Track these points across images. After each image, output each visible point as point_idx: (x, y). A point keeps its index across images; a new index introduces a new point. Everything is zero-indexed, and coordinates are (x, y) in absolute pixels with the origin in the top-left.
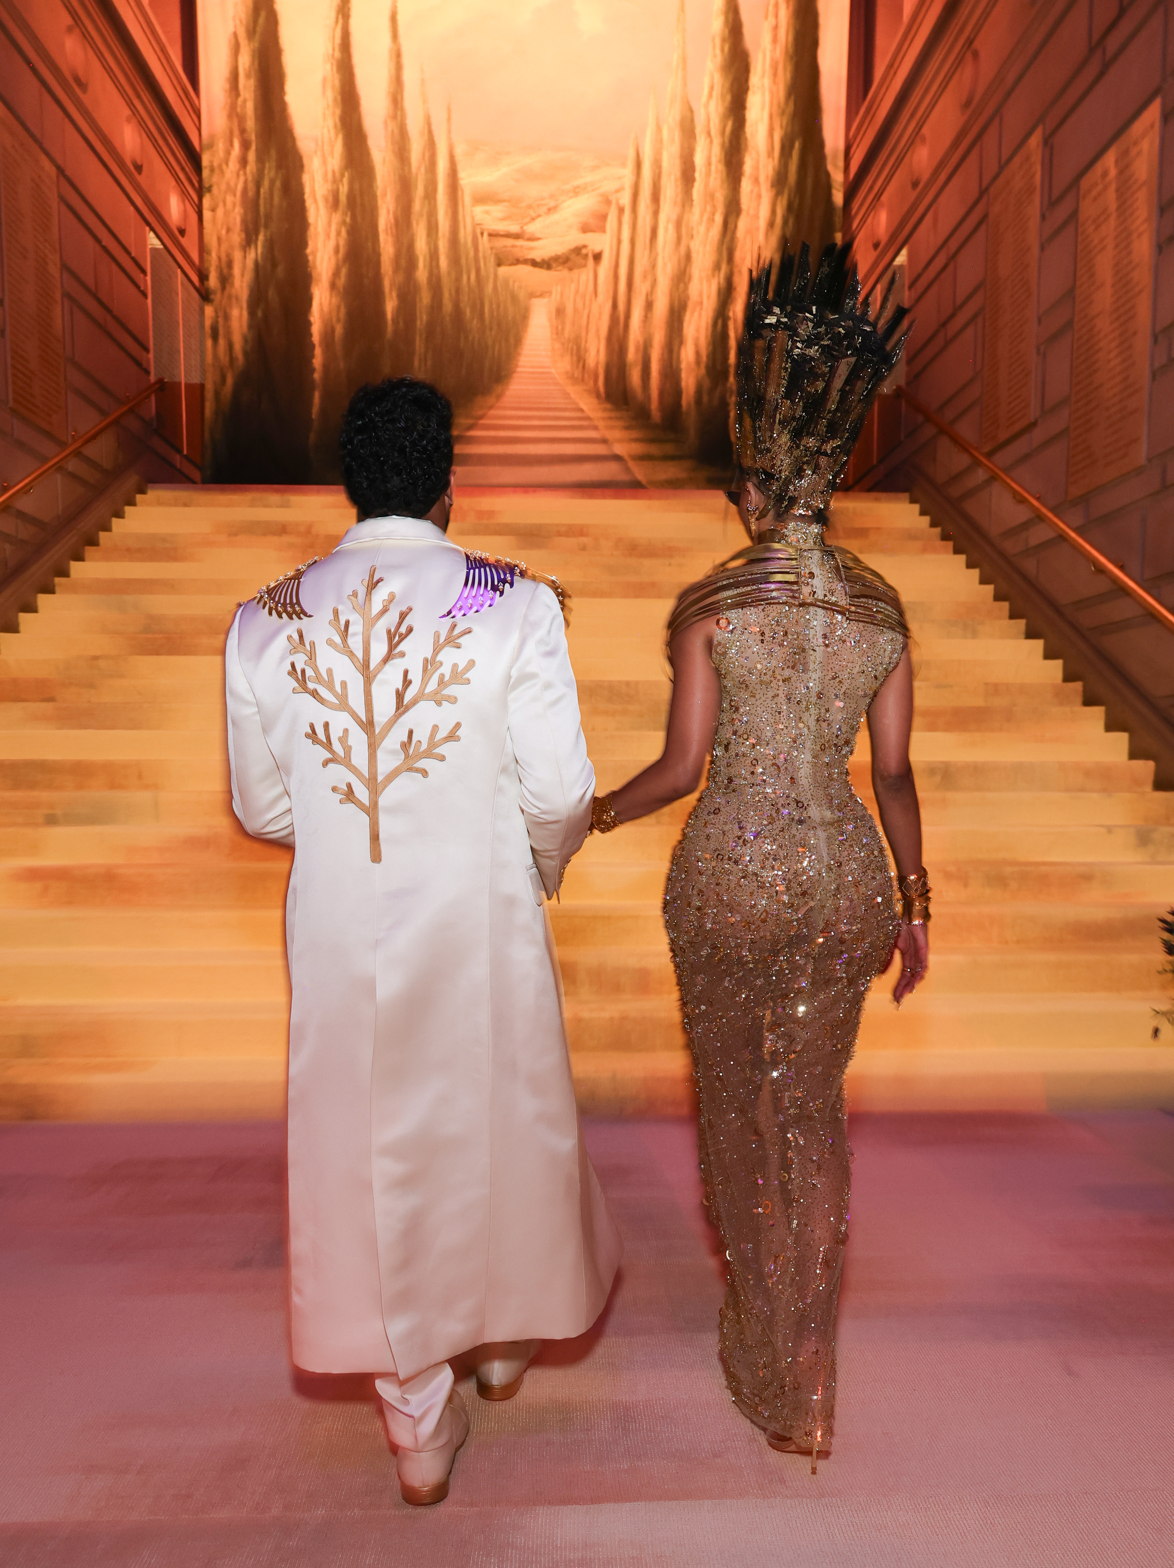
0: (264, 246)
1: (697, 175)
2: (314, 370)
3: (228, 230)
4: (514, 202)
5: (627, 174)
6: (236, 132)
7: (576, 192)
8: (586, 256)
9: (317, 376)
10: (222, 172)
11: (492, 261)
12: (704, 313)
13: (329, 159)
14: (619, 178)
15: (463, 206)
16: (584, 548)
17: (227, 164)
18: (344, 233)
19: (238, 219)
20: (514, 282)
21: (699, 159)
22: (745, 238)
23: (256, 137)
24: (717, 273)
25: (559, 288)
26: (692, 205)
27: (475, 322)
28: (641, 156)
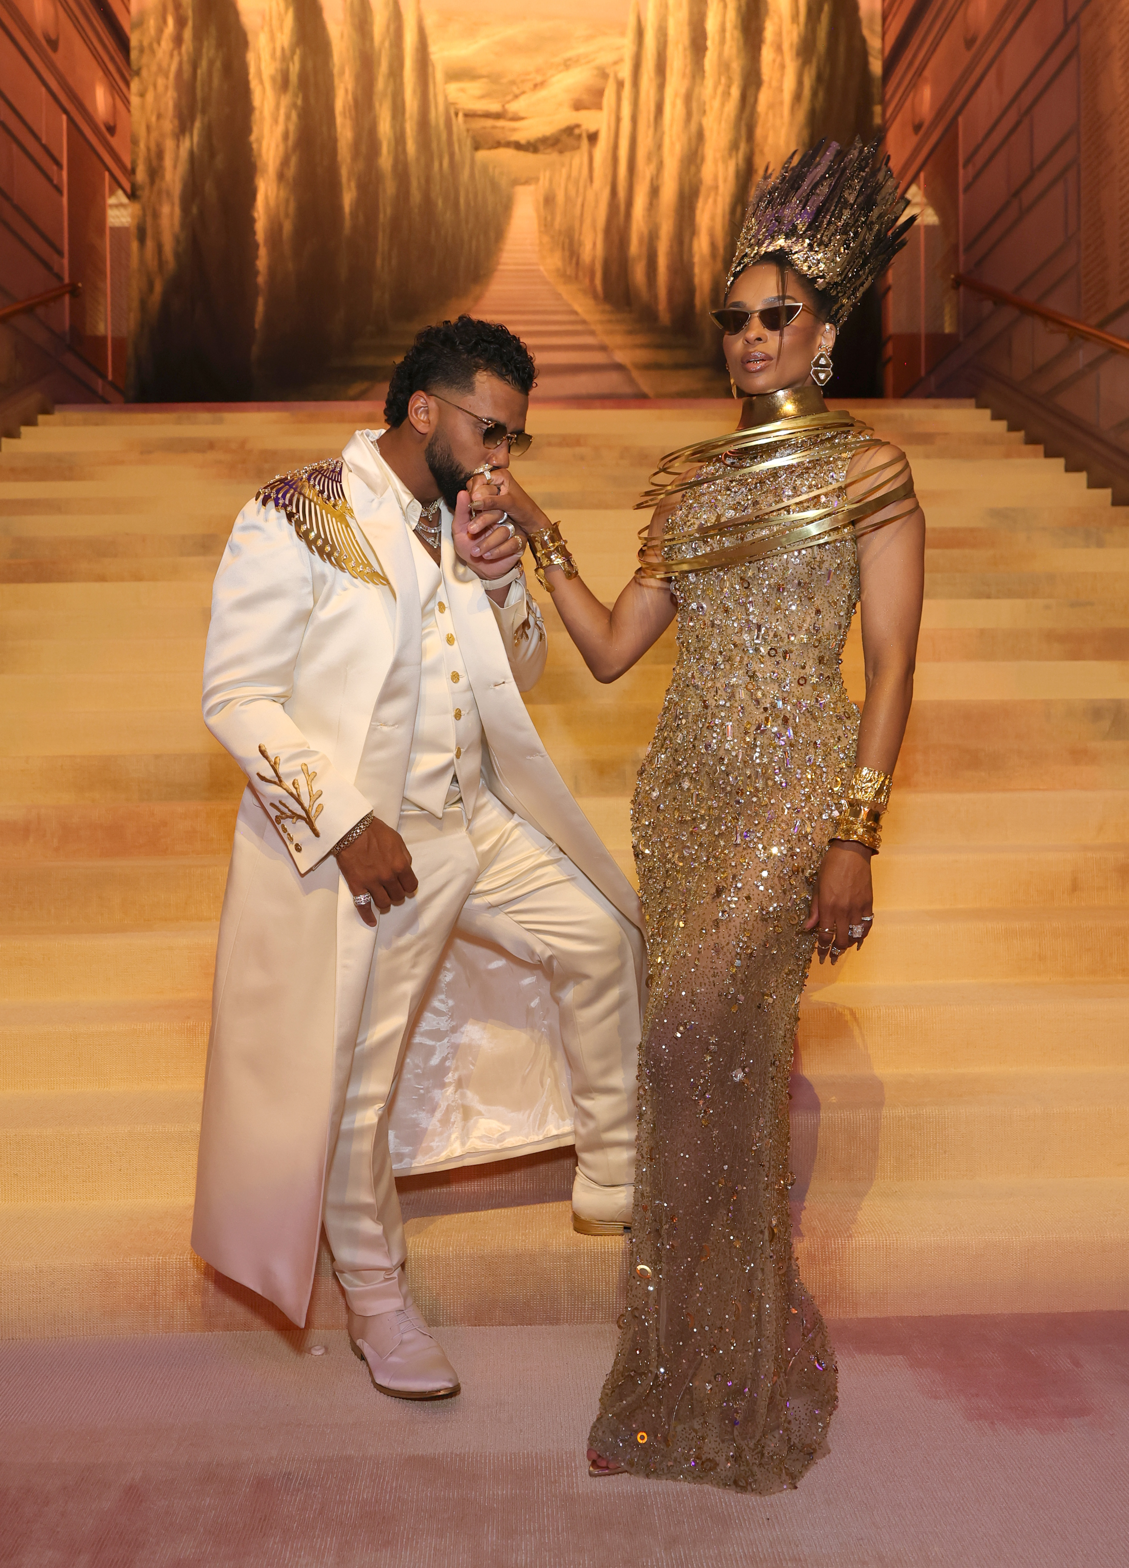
0: (200, 136)
1: (709, 43)
2: (257, 273)
3: (159, 117)
4: (494, 78)
5: (627, 44)
6: (170, 7)
7: (567, 65)
8: (579, 137)
9: (261, 280)
10: (153, 52)
11: (469, 143)
12: (720, 199)
13: (278, 35)
14: (618, 48)
15: (434, 83)
16: (582, 458)
17: (159, 43)
18: (294, 116)
19: (171, 105)
20: (495, 167)
21: (711, 25)
22: (767, 114)
23: (193, 11)
24: (734, 153)
25: (548, 174)
26: (703, 77)
27: (448, 214)
28: (643, 23)
